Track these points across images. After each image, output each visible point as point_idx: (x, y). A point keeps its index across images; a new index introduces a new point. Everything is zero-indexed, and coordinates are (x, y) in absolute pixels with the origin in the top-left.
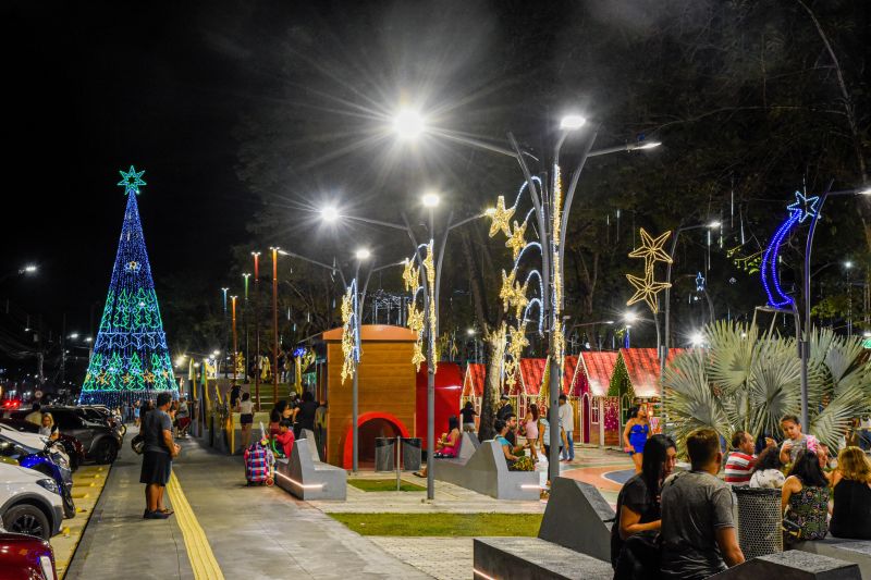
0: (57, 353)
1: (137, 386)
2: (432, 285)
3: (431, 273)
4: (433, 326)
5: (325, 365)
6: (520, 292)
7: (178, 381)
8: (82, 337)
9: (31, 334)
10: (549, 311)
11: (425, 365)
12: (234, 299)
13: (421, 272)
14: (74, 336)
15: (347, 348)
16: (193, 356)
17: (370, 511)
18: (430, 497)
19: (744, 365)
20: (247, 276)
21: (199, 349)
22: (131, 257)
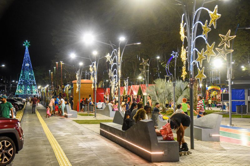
0: (9, 85)
1: (29, 93)
2: (95, 71)
3: (95, 68)
4: (96, 80)
5: (73, 88)
6: (113, 73)
7: (39, 92)
8: (15, 81)
9: (3, 81)
10: (118, 78)
11: (94, 88)
12: (52, 73)
13: (93, 68)
14: (14, 81)
15: (78, 85)
16: (42, 86)
17: (82, 120)
18: (95, 117)
19: (163, 88)
20: (55, 68)
21: (44, 84)
22: (27, 63)
